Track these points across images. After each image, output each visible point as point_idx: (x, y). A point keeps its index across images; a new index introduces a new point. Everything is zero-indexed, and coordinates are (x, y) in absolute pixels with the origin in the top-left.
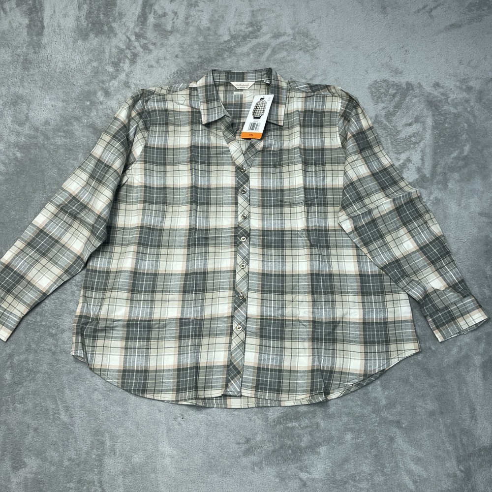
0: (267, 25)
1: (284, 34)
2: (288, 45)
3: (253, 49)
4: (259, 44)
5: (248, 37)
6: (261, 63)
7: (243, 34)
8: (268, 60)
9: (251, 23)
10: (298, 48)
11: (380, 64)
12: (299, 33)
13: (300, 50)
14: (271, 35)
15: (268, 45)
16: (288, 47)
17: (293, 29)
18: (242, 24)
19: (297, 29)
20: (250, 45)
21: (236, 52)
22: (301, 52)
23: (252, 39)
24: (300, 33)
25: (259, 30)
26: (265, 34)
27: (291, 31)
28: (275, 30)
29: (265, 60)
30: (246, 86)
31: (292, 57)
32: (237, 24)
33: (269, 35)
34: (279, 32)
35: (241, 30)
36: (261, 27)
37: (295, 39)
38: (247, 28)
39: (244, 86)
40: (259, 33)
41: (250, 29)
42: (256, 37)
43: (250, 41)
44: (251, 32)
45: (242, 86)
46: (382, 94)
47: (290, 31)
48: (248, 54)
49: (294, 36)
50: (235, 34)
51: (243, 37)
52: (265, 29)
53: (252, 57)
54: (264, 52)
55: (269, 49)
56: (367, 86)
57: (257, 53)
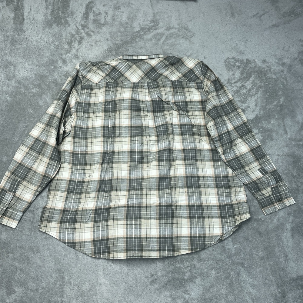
0: (163, 22)
1: (173, 28)
2: (175, 34)
3: (154, 36)
4: (158, 34)
5: (151, 29)
6: (159, 45)
7: (148, 27)
8: (163, 43)
9: (153, 20)
10: (182, 37)
11: (231, 48)
12: (182, 27)
13: (183, 38)
14: (165, 28)
15: (163, 34)
16: (175, 36)
17: (178, 25)
18: (148, 21)
19: (181, 25)
20: (152, 34)
21: (144, 38)
22: (183, 39)
23: (154, 30)
24: (183, 28)
25: (158, 25)
26: (161, 28)
27: (177, 26)
28: (168, 25)
29: (161, 43)
31: (178, 42)
32: (144, 21)
33: (164, 28)
34: (170, 27)
35: (147, 25)
36: (159, 23)
37: (180, 31)
38: (150, 24)
40: (158, 27)
41: (153, 24)
42: (156, 29)
43: (153, 32)
44: (153, 26)
46: (232, 66)
47: (176, 26)
48: (151, 40)
49: (179, 29)
50: (143, 27)
51: (148, 29)
52: (161, 24)
53: (153, 41)
54: (161, 39)
55: (164, 37)
56: (223, 61)
57: (157, 39)
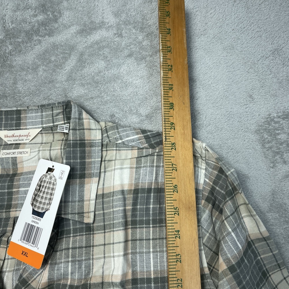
0: (71, 9)
1: (102, 25)
2: (108, 46)
3: (44, 57)
4: (55, 46)
5: (37, 32)
6: (57, 85)
7: (27, 27)
8: (70, 78)
9: (43, 6)
10: (126, 52)
11: (275, 80)
12: (127, 23)
13: (130, 56)
14: (78, 28)
15: (72, 48)
16: (106, 51)
17: (116, 15)
18: (27, 7)
19: (124, 16)
20: (38, 49)
21: (15, 63)
22: (130, 61)
23: (43, 36)
24: (130, 23)
25: (56, 20)
26: (66, 27)
27: (114, 20)
28: (85, 19)
29: (65, 78)
30: (25, 138)
31: (114, 71)
32: (17, 8)
33: (74, 29)
34: (92, 22)
35: (24, 21)
36: (60, 13)
37: (120, 35)
38: (35, 16)
39: (21, 138)
40: (56, 25)
41: (41, 17)
42: (51, 34)
43: (40, 42)
44: (43, 24)
45: (17, 138)
46: (281, 144)
47: (111, 20)
48: (35, 68)
49: (118, 29)
50: (13, 28)
51: (27, 33)
52: (66, 17)
53: (41, 73)
54: (64, 63)
55: (72, 57)
56: (253, 127)
57: (51, 65)
